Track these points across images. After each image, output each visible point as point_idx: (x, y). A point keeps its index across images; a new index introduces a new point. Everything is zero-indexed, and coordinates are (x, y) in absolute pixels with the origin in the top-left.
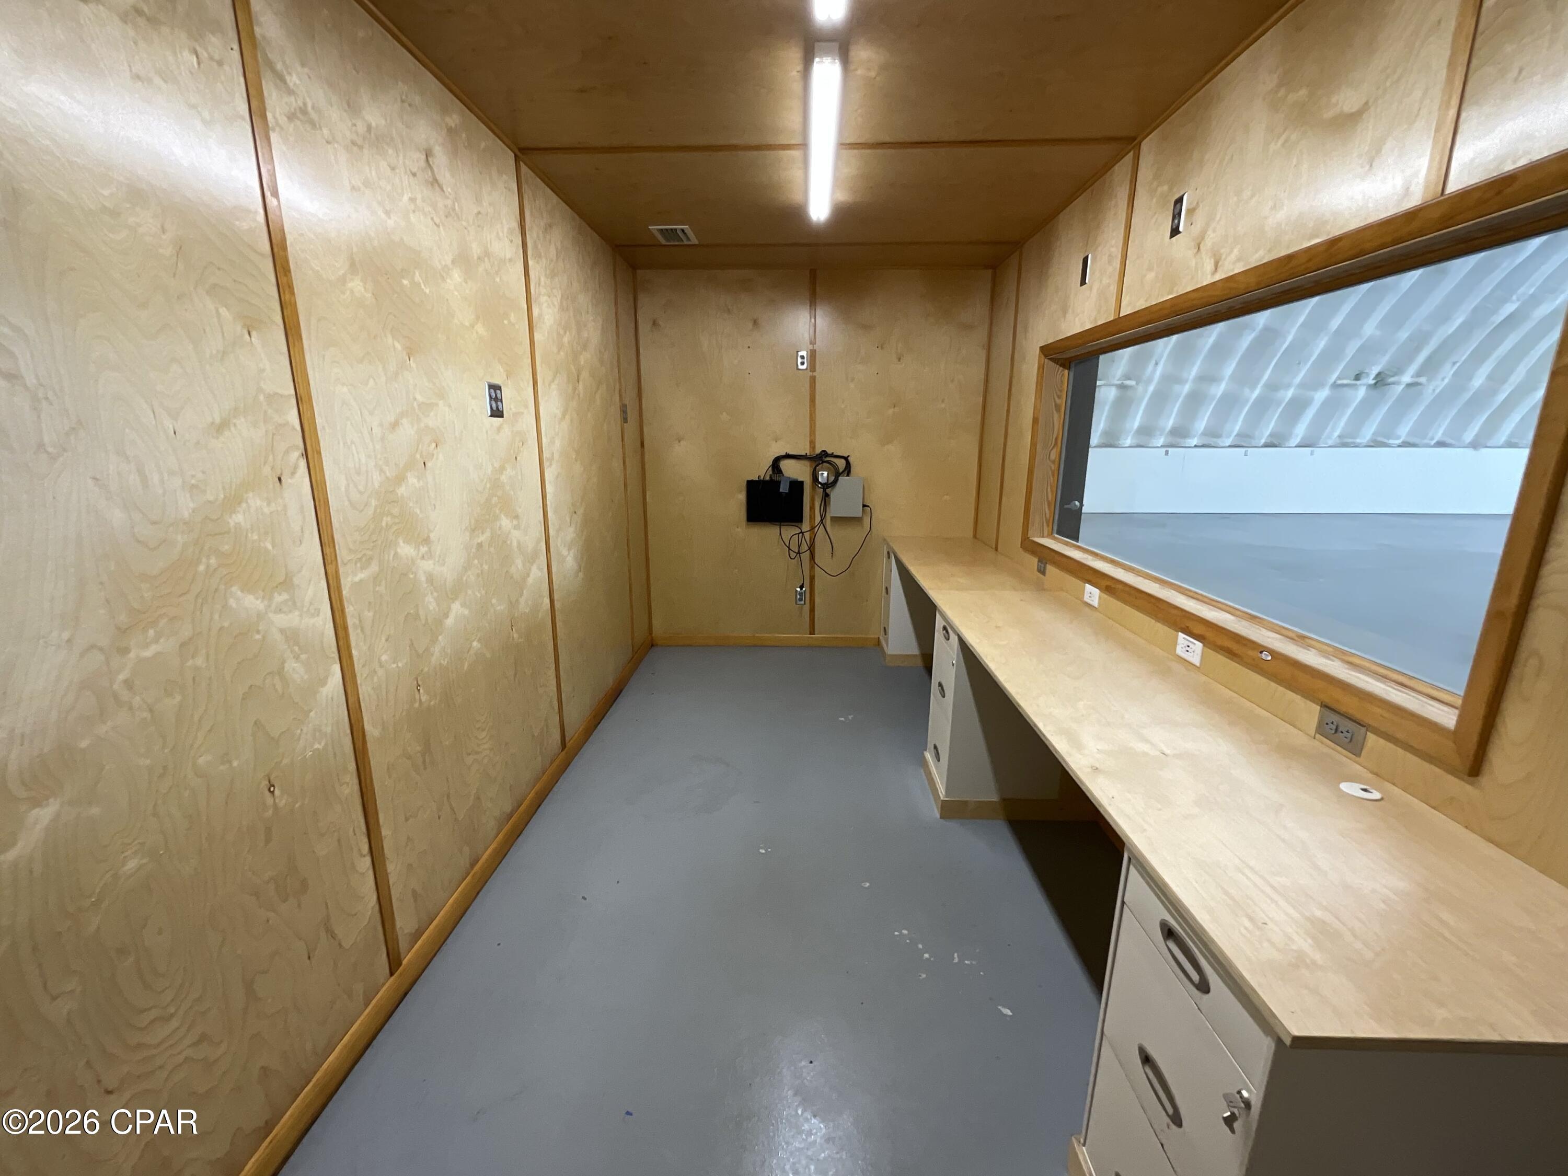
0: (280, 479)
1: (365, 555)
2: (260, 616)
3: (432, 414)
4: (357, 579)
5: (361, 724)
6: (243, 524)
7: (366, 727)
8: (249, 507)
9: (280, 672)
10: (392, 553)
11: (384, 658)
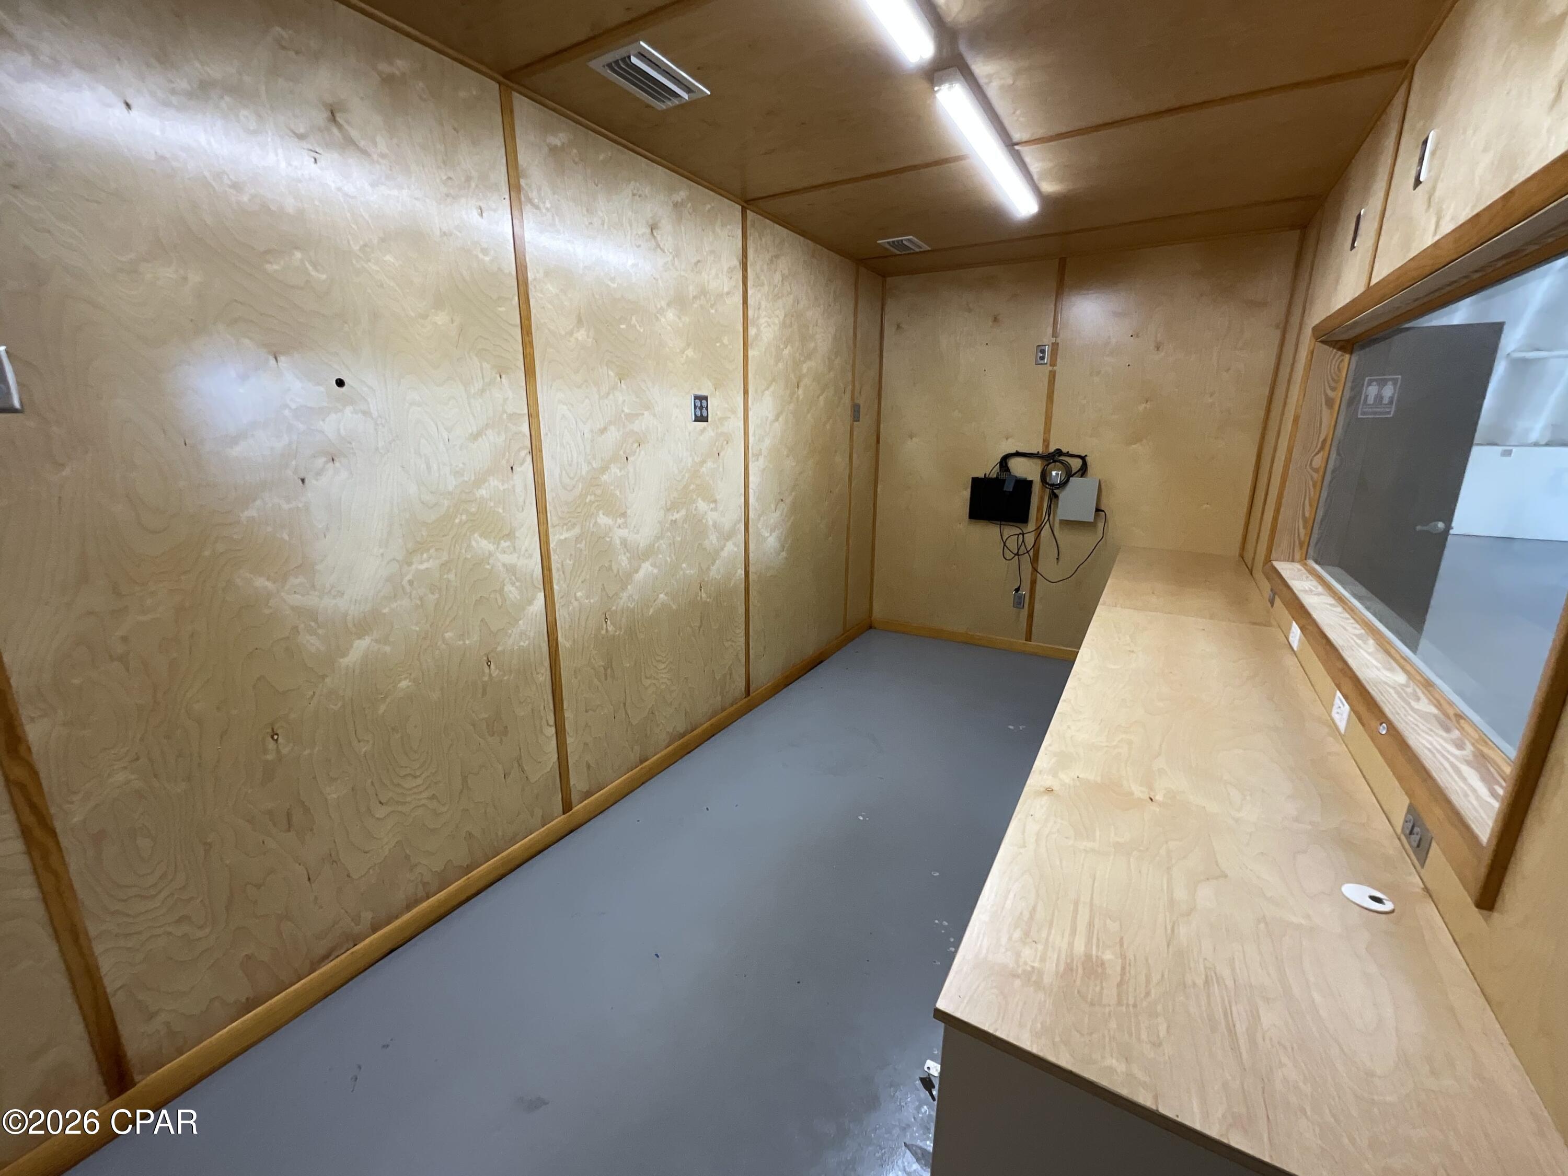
0: (512, 468)
1: (570, 521)
2: (491, 554)
3: (637, 422)
4: (562, 537)
5: (555, 636)
6: (485, 495)
7: (560, 638)
8: (490, 485)
9: (501, 591)
10: (593, 521)
11: (579, 594)
